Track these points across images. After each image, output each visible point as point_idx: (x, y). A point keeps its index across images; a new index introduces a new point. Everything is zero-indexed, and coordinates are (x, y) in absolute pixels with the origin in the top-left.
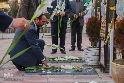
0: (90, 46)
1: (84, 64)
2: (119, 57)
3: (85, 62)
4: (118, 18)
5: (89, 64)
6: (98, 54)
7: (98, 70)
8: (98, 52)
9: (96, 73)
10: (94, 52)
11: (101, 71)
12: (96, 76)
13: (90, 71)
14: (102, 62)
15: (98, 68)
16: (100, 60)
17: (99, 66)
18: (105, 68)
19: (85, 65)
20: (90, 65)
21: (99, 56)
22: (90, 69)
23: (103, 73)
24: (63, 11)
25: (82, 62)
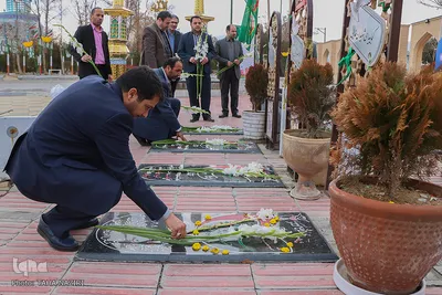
0: (252, 109)
1: (241, 137)
2: (295, 126)
3: (242, 134)
4: (293, 66)
5: (249, 137)
7: (262, 147)
8: (262, 118)
9: (259, 151)
10: (257, 118)
12: (259, 155)
13: (250, 147)
14: (269, 134)
15: (263, 143)
16: (265, 131)
17: (265, 140)
18: (273, 144)
19: (243, 140)
20: (251, 140)
21: (266, 121)
22: (250, 145)
23: (269, 151)
24: (205, 55)
25: (239, 134)
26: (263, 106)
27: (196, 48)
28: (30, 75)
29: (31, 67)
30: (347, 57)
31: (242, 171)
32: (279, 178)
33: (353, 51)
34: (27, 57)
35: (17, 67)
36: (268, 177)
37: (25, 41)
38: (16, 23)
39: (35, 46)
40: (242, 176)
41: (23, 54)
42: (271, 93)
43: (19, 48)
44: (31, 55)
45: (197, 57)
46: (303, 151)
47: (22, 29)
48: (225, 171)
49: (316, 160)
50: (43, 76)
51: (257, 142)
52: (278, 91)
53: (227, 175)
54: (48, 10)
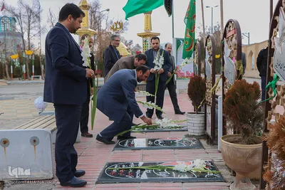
0: (193, 111)
1: (186, 133)
3: (187, 130)
5: (192, 134)
6: (203, 122)
7: (204, 142)
8: (202, 119)
9: (201, 146)
10: (198, 119)
11: (208, 143)
12: (201, 150)
13: (194, 143)
14: (209, 131)
15: (204, 139)
16: (205, 129)
17: (205, 136)
18: (212, 140)
19: (188, 136)
20: (194, 136)
21: (205, 121)
22: (194, 141)
23: (209, 147)
25: (184, 131)
26: (203, 109)
27: (155, 62)
28: (16, 81)
29: (17, 74)
30: (273, 82)
31: (189, 168)
32: (220, 174)
33: (278, 77)
34: (14, 66)
35: (6, 75)
36: (210, 173)
37: (12, 54)
38: (5, 39)
39: (20, 58)
40: (189, 173)
41: (10, 63)
42: (209, 99)
43: (7, 59)
44: (17, 64)
45: (156, 68)
46: (239, 155)
47: (9, 44)
48: (176, 168)
49: (250, 161)
50: (27, 81)
51: (199, 138)
52: (214, 96)
53: (177, 171)
54: (29, 29)
